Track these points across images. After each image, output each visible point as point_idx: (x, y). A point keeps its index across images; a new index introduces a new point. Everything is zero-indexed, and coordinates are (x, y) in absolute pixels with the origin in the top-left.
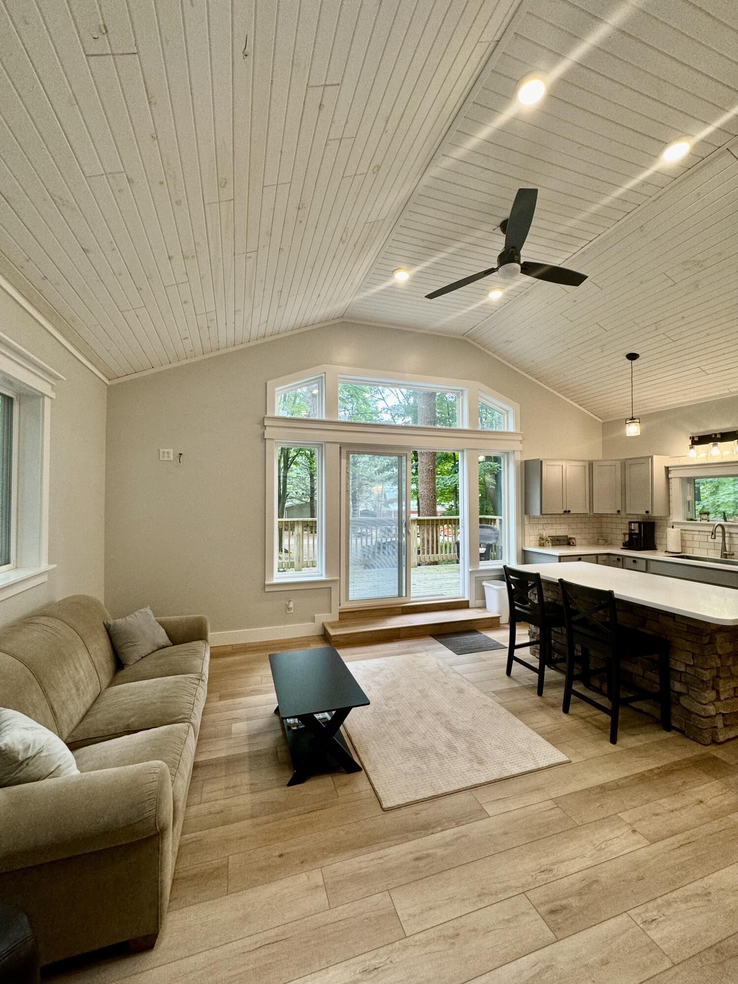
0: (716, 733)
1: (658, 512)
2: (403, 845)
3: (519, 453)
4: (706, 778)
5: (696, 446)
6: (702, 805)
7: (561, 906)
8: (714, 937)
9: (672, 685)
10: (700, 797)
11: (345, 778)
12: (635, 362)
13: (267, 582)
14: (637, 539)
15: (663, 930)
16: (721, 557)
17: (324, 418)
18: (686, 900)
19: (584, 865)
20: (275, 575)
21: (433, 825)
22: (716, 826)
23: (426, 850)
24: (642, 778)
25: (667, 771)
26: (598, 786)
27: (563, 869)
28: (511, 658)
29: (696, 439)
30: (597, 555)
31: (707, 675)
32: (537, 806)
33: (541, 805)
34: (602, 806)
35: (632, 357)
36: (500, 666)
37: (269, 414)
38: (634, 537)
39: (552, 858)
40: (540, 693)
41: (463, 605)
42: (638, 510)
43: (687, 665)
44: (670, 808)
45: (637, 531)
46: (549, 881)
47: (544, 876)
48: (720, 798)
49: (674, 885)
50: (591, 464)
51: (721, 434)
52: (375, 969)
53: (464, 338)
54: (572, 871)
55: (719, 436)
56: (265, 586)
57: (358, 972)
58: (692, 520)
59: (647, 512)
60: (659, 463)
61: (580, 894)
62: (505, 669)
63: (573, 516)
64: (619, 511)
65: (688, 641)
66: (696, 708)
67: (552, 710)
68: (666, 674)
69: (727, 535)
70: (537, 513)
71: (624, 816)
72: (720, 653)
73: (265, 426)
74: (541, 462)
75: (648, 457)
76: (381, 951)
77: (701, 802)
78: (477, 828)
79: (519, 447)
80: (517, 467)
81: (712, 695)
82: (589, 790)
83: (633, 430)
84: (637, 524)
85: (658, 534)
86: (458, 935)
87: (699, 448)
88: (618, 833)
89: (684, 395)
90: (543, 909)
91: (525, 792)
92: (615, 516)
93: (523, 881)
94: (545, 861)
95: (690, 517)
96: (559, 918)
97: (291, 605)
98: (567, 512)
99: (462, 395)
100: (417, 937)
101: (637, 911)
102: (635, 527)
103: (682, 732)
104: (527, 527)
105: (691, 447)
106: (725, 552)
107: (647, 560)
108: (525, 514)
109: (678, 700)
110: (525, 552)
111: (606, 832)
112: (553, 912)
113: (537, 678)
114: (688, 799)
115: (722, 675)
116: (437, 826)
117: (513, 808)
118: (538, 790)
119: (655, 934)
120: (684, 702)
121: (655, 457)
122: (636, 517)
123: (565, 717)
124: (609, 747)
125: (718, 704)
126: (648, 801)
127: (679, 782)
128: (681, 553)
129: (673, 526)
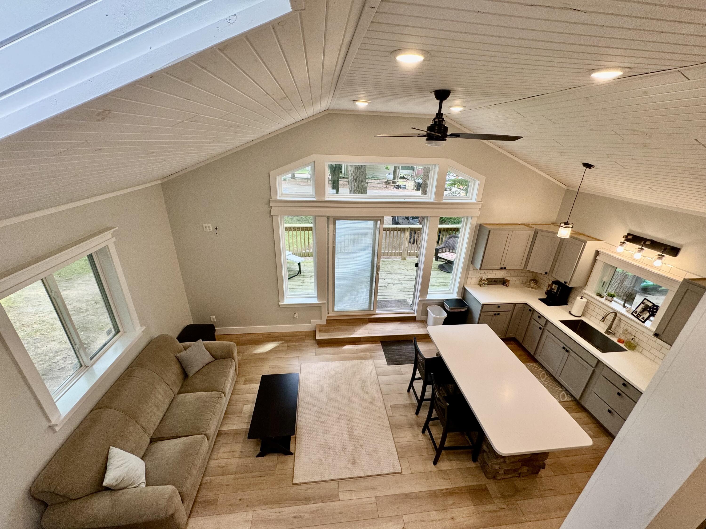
1: (574, 284)
4: (469, 503)
5: (627, 243)
6: (452, 521)
11: (284, 458)
12: (588, 170)
13: (280, 303)
20: (285, 299)
23: (301, 513)
24: (434, 494)
25: (451, 493)
26: (406, 494)
29: (630, 237)
30: (515, 304)
32: (365, 500)
33: (368, 500)
34: (398, 508)
35: (588, 166)
37: (273, 198)
41: (411, 318)
44: (433, 518)
45: (555, 291)
48: (466, 519)
50: (536, 234)
51: (652, 242)
55: (648, 243)
56: (279, 306)
59: (566, 282)
60: (593, 246)
64: (546, 273)
67: (417, 428)
70: (478, 268)
71: (406, 517)
73: (271, 207)
75: (583, 240)
77: (454, 518)
78: (330, 506)
79: (477, 214)
80: (472, 229)
83: (565, 232)
84: (558, 285)
87: (629, 245)
91: (365, 488)
92: (543, 275)
95: (599, 292)
98: (503, 269)
99: (434, 169)
104: (471, 272)
105: (623, 243)
106: (609, 330)
108: (471, 263)
110: (465, 290)
111: (390, 525)
116: (312, 500)
117: (354, 498)
123: (420, 436)
124: (430, 466)
126: (424, 511)
127: (450, 502)
128: (580, 317)
129: (582, 298)
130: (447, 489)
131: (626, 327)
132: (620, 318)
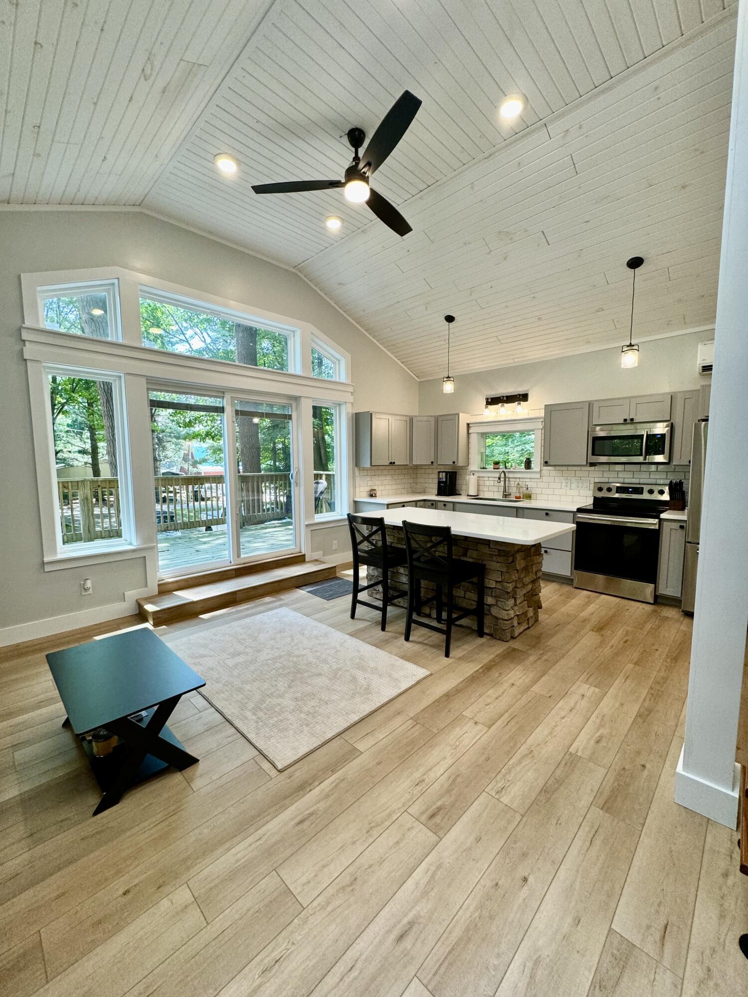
0: (514, 630)
1: (461, 463)
2: (283, 814)
3: (351, 405)
4: (512, 666)
5: (489, 406)
6: (514, 687)
7: (438, 808)
8: (541, 782)
9: (485, 600)
10: (511, 681)
12: (452, 324)
13: (46, 559)
14: (444, 486)
15: (510, 793)
16: (503, 497)
17: (120, 341)
18: (520, 762)
19: (447, 766)
20: (58, 550)
21: (310, 781)
22: (524, 700)
23: (307, 809)
24: (473, 679)
25: (488, 668)
26: (444, 695)
27: (432, 775)
28: (355, 601)
29: (490, 400)
30: (416, 502)
31: (510, 587)
32: (400, 730)
33: (403, 727)
34: (449, 711)
35: (450, 319)
36: (345, 611)
37: (27, 324)
38: (442, 484)
39: (422, 770)
40: (383, 629)
41: (299, 559)
42: (446, 460)
43: (497, 582)
44: (496, 696)
45: (444, 480)
46: (424, 790)
47: (419, 788)
48: (523, 678)
49: (510, 754)
50: (411, 419)
51: (507, 397)
52: (277, 962)
53: (294, 270)
54: (439, 774)
55: (505, 399)
56: (43, 564)
57: (257, 976)
58: (484, 468)
59: (454, 462)
60: (464, 419)
61: (449, 791)
62: (349, 613)
63: (397, 467)
64: (432, 462)
65: (498, 562)
66: (504, 615)
67: (395, 641)
68: (481, 590)
69: (507, 479)
70: (367, 465)
71: (467, 713)
72: (518, 568)
73: (24, 341)
74: (371, 414)
75: (456, 414)
76: (280, 938)
77: (513, 684)
78: (352, 768)
79: (351, 399)
80: (348, 419)
81: (512, 602)
82: (438, 701)
83: (449, 388)
84: (444, 473)
85: (459, 482)
86: (355, 879)
87: (492, 408)
88: (465, 729)
89: (483, 361)
90: (424, 818)
91: (389, 719)
92: (429, 466)
93: (403, 800)
94: (417, 775)
95: (482, 467)
96: (438, 819)
97: (89, 584)
98: (392, 463)
99: (294, 336)
100: (315, 904)
101: (490, 786)
102: (443, 476)
103: (491, 635)
104: (358, 479)
105: (486, 407)
106: (506, 493)
107: (454, 503)
108: (356, 466)
109: (489, 611)
110: (356, 502)
111: (457, 731)
112: (432, 816)
113: (381, 615)
114: (506, 686)
115: (518, 585)
116: (314, 781)
117: (381, 738)
118: (399, 713)
119: (505, 799)
120: (494, 611)
121: (460, 414)
122: (443, 467)
123: (407, 644)
124: (445, 660)
125: (516, 608)
126: (480, 696)
127: (497, 675)
128: (477, 495)
129: (473, 474)
130: (482, 668)
131: (516, 483)
132: (509, 478)
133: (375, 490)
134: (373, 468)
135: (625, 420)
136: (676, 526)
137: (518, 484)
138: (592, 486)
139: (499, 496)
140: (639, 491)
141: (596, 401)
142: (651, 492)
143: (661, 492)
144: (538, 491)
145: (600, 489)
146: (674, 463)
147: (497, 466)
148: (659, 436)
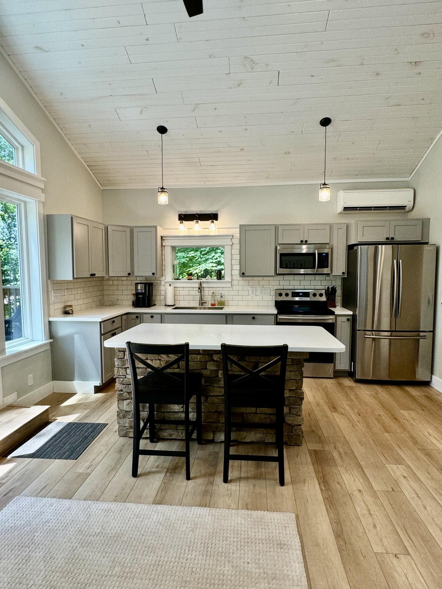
1: (158, 274)
3: (42, 204)
5: (184, 222)
14: (143, 298)
16: (199, 306)
29: (182, 216)
38: (140, 296)
42: (144, 272)
45: (142, 291)
50: (106, 228)
51: (199, 215)
58: (178, 279)
59: (153, 274)
64: (129, 274)
70: (68, 277)
74: (72, 218)
75: (153, 227)
83: (163, 199)
87: (187, 224)
92: (125, 278)
98: (93, 275)
102: (141, 287)
104: (52, 294)
105: (179, 222)
106: (202, 302)
107: (161, 314)
108: (49, 279)
109: (286, 421)
110: (50, 324)
121: (158, 228)
128: (175, 305)
129: (170, 285)
131: (212, 292)
132: (203, 287)
133: (71, 306)
134: (75, 281)
135: (302, 241)
136: (345, 319)
137: (213, 293)
138: (273, 293)
139: (197, 305)
140: (306, 295)
141: (281, 225)
142: (315, 295)
143: (321, 295)
144: (230, 298)
145: (280, 295)
146: (333, 274)
147: (190, 277)
148: (324, 254)
